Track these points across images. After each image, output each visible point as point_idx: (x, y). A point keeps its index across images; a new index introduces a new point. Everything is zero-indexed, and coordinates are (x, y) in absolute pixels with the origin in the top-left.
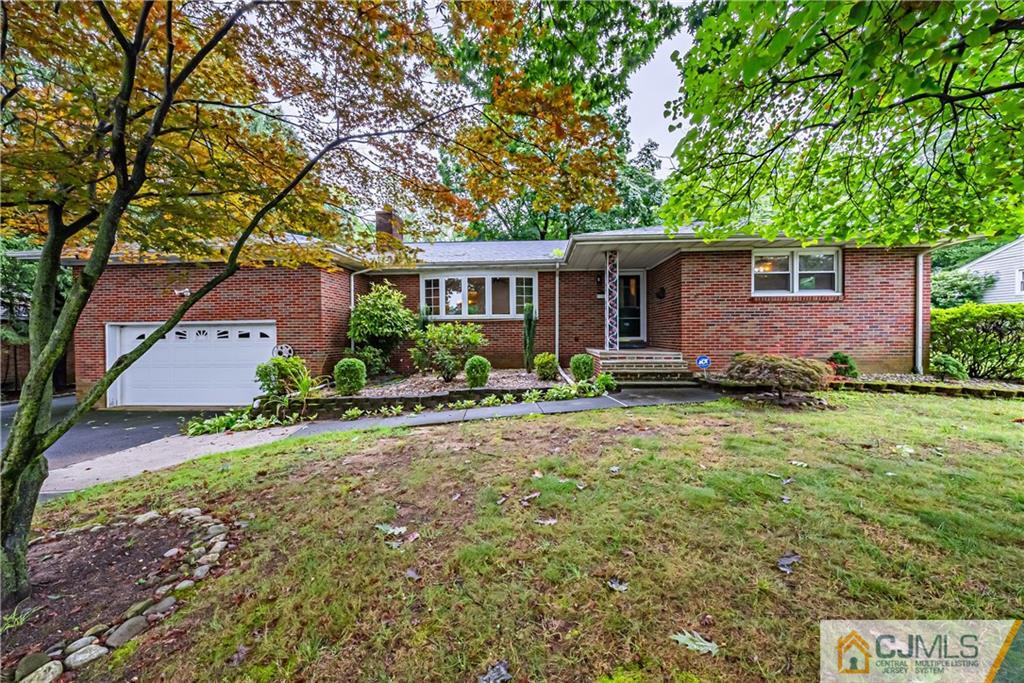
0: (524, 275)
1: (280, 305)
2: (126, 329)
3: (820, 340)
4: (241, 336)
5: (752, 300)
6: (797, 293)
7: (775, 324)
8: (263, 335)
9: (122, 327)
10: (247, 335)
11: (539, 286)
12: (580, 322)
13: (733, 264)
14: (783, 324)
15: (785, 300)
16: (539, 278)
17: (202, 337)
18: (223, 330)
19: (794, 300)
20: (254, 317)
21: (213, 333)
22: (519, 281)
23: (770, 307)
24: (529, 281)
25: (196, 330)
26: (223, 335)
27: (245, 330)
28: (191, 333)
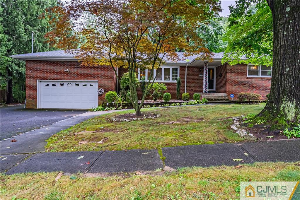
0: (175, 67)
1: (100, 76)
2: (42, 82)
3: (266, 90)
4: (83, 85)
5: (247, 78)
6: (260, 76)
7: (254, 86)
8: (91, 85)
9: (40, 81)
10: (86, 85)
11: (180, 71)
12: (193, 84)
13: (242, 67)
14: (256, 86)
15: (256, 78)
16: (180, 68)
17: (69, 86)
18: (77, 83)
19: (259, 78)
20: (91, 79)
21: (73, 84)
22: (173, 69)
23: (252, 80)
24: (177, 69)
25: (67, 83)
26: (77, 85)
27: (85, 84)
28: (66, 84)
